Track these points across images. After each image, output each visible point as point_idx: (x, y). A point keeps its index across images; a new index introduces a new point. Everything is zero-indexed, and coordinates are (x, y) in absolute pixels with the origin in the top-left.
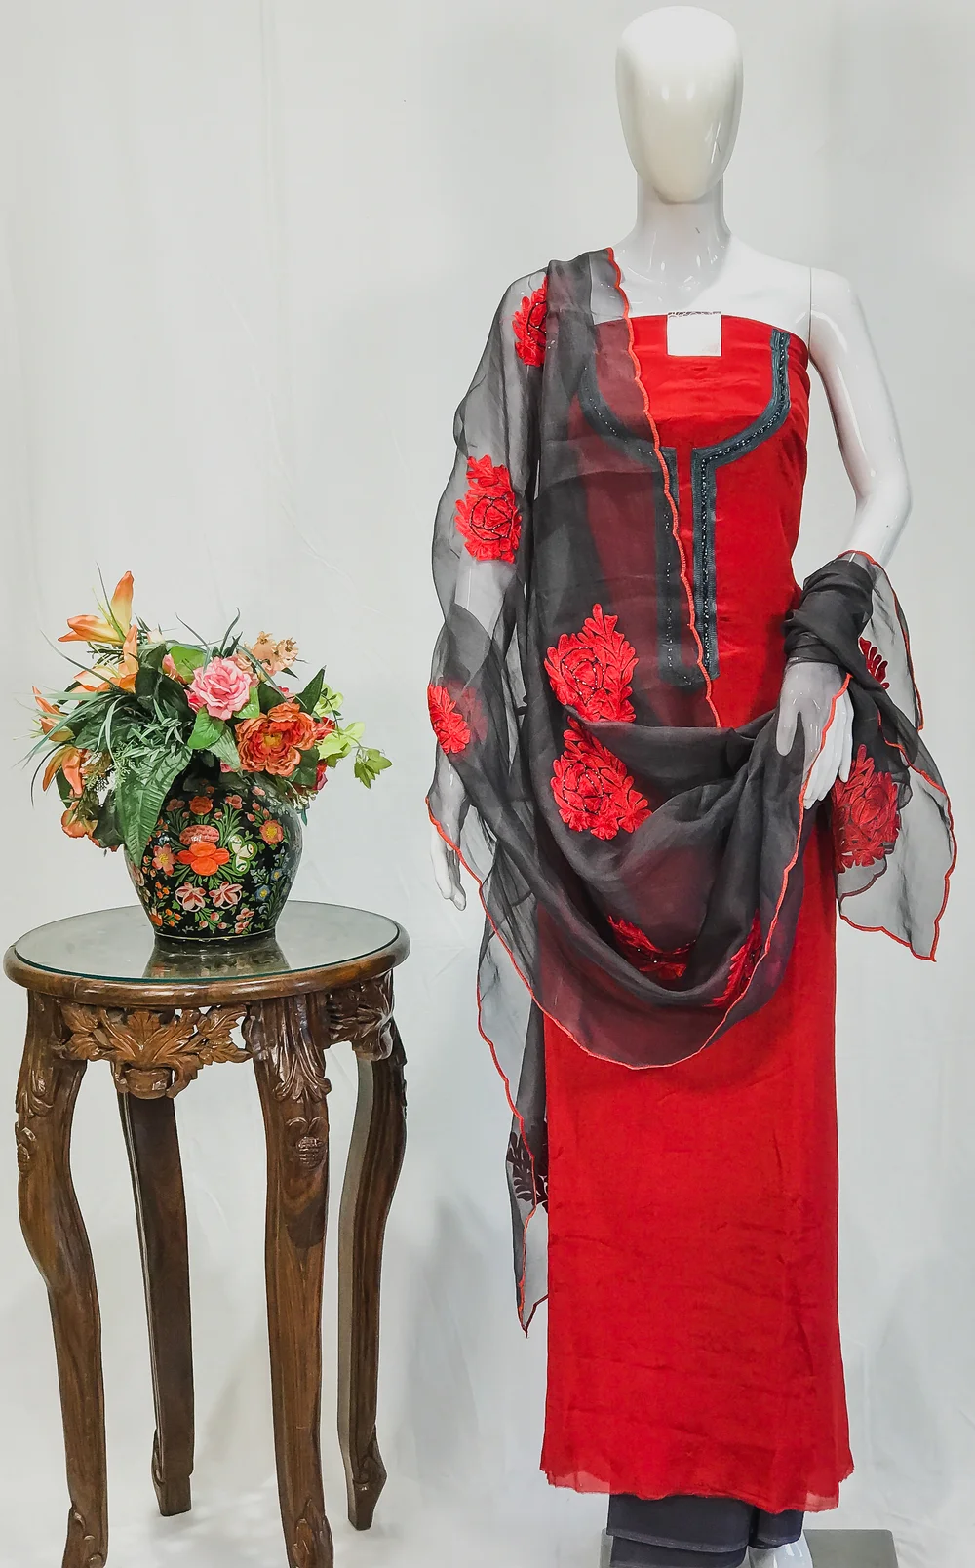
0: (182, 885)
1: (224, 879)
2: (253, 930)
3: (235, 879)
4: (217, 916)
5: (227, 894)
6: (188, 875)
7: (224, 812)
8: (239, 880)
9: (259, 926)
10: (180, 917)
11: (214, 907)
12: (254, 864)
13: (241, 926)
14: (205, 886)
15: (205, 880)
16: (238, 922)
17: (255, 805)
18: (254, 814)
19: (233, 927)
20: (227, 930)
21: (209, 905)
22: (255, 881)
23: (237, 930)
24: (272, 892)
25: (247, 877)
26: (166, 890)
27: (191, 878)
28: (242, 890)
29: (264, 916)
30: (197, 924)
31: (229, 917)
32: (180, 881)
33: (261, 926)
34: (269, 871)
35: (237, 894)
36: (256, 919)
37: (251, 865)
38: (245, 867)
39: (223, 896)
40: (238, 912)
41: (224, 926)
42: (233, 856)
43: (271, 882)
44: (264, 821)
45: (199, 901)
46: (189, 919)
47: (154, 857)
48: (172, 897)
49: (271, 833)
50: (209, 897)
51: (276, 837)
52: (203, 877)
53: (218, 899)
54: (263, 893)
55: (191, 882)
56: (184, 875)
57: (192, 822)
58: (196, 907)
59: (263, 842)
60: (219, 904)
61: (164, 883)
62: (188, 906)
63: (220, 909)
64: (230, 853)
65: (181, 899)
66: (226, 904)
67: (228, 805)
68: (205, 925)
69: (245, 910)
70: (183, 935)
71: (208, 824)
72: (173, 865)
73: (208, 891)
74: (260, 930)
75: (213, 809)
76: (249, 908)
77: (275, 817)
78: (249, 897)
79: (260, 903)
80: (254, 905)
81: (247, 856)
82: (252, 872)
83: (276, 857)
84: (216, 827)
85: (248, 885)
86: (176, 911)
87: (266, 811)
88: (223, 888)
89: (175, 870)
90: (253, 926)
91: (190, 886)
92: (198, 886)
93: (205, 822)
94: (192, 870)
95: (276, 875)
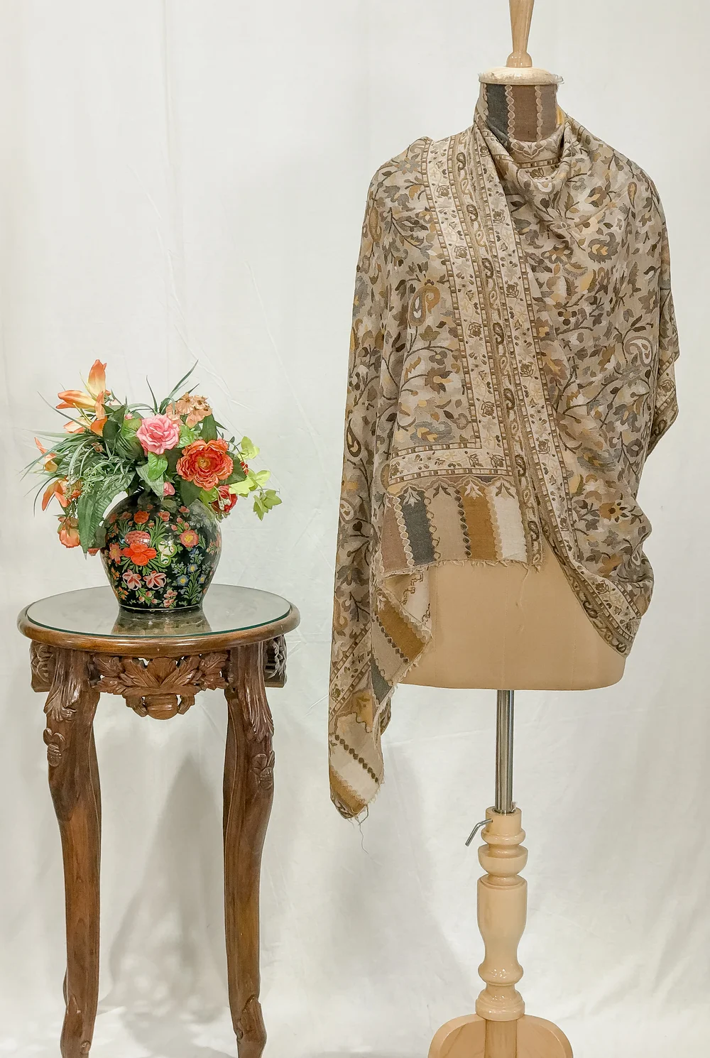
0: (126, 571)
1: (153, 569)
2: (178, 605)
3: (161, 570)
4: (150, 594)
5: (156, 579)
6: (128, 566)
7: (155, 522)
8: (164, 571)
9: (182, 603)
10: (127, 594)
11: (147, 588)
12: (175, 560)
13: (168, 602)
14: (140, 573)
15: (140, 569)
16: (166, 599)
17: (179, 519)
18: (177, 525)
19: (162, 602)
20: (160, 604)
21: (144, 586)
22: (176, 572)
23: (165, 605)
24: (190, 580)
25: (169, 568)
26: (118, 574)
27: (131, 567)
28: (166, 577)
29: (185, 596)
30: (138, 599)
31: (159, 595)
32: (125, 568)
33: (185, 603)
34: (185, 565)
35: (163, 579)
36: (179, 597)
37: (172, 561)
38: (167, 562)
39: (153, 580)
40: (165, 592)
41: (156, 601)
42: (159, 553)
43: (188, 574)
44: (184, 531)
45: (138, 583)
46: (132, 595)
47: (109, 551)
48: (121, 579)
49: (189, 539)
50: (143, 581)
51: (192, 542)
52: (139, 567)
53: (150, 582)
54: (183, 580)
55: (132, 570)
56: (127, 564)
57: (133, 528)
58: (136, 587)
59: (181, 545)
60: (151, 586)
61: (115, 568)
62: (131, 586)
63: (151, 589)
64: (157, 551)
65: (126, 581)
66: (155, 586)
67: (159, 518)
68: (142, 600)
69: (169, 590)
70: (129, 605)
71: (144, 530)
72: (121, 557)
73: (142, 577)
74: (183, 606)
75: (149, 520)
76: (173, 590)
77: (193, 529)
78: (172, 582)
79: (181, 588)
80: (177, 588)
81: (169, 554)
82: (173, 565)
83: (192, 556)
84: (149, 533)
85: (170, 574)
86: (123, 588)
87: (186, 524)
88: (153, 576)
89: (122, 560)
90: (177, 603)
91: (131, 572)
92: (136, 573)
93: (142, 529)
94: (131, 561)
95: (192, 568)
